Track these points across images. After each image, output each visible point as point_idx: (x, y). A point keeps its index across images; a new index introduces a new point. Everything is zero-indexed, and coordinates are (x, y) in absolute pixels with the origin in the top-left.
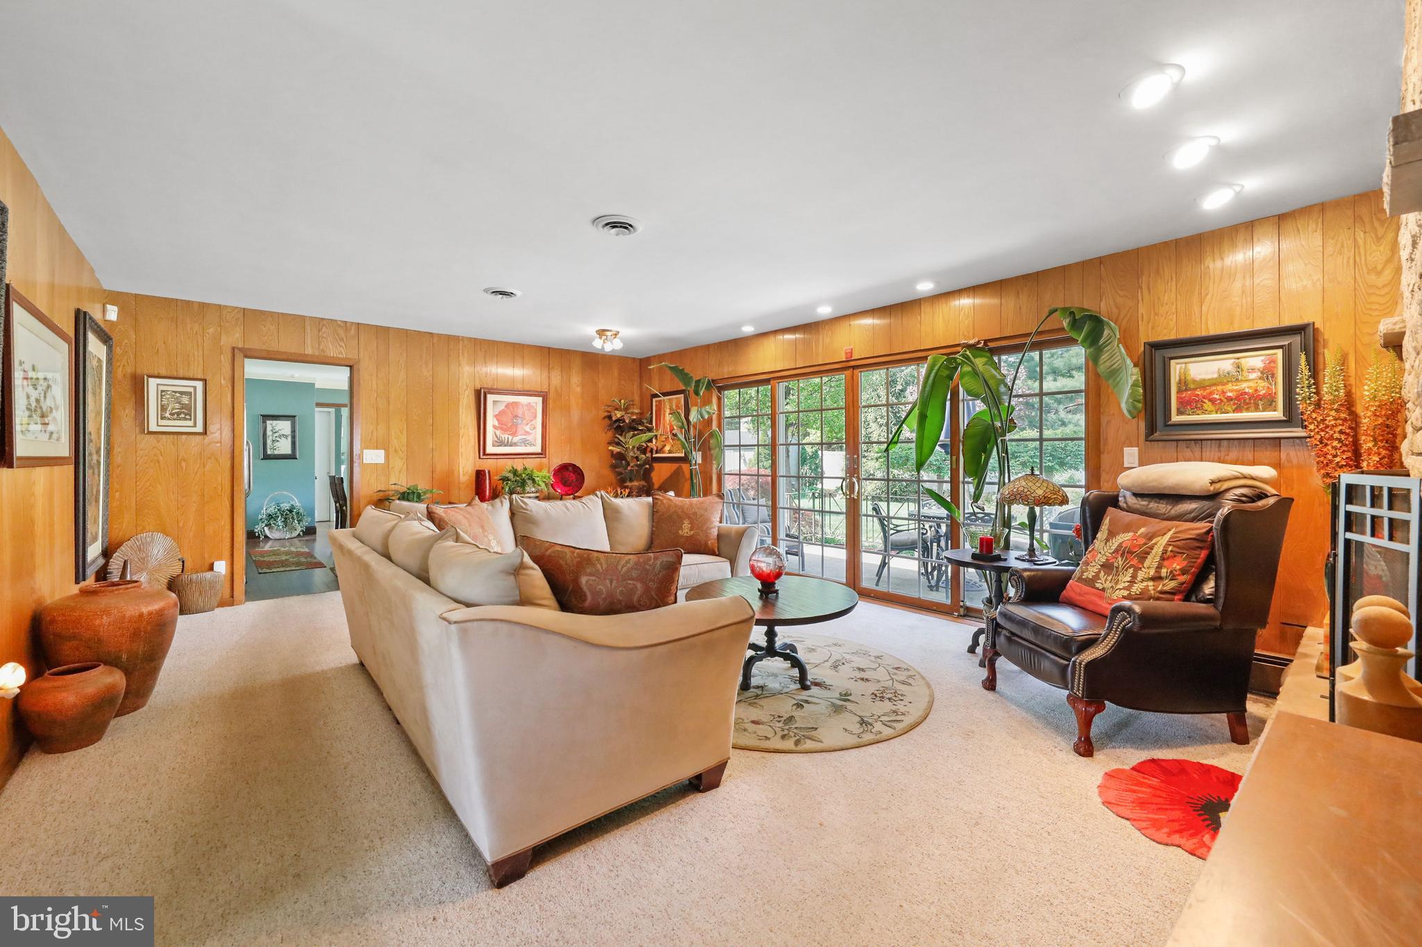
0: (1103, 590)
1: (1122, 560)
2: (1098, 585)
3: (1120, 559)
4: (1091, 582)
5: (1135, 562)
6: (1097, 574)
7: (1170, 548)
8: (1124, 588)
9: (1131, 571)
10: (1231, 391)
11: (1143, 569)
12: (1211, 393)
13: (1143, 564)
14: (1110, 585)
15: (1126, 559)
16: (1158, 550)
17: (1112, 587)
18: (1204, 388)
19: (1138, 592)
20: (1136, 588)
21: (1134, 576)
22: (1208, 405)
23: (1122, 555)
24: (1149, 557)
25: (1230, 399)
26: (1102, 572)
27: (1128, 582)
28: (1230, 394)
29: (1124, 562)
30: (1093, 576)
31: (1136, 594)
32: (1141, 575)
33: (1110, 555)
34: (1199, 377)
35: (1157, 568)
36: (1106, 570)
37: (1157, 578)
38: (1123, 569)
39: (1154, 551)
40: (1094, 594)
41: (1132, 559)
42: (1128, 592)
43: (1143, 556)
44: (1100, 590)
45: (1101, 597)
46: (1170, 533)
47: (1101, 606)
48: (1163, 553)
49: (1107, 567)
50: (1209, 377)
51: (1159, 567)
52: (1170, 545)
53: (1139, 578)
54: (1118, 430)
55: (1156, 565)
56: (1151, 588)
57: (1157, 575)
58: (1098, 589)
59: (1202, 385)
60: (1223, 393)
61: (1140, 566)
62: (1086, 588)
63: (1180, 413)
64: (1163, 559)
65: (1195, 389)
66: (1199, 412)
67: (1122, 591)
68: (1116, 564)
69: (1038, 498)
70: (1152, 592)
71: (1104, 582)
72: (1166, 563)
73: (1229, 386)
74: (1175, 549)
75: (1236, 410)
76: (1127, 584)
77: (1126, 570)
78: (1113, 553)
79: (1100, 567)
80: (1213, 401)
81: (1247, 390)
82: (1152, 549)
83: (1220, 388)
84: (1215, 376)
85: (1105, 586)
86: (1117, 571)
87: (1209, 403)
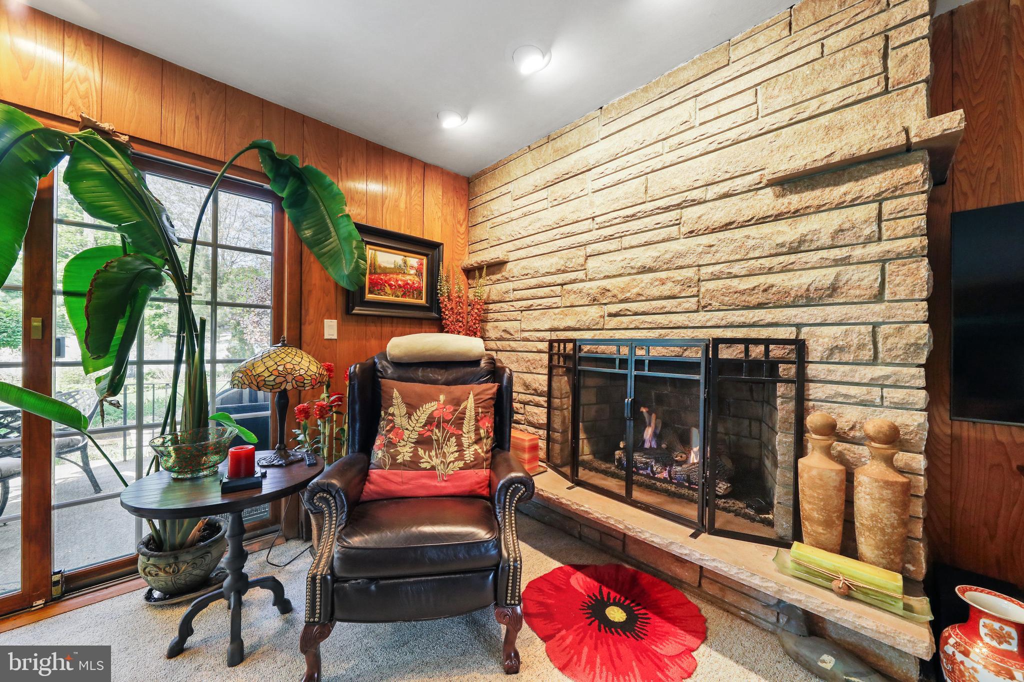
0: (433, 468)
1: (439, 431)
2: (423, 466)
3: (437, 431)
4: (414, 464)
5: (452, 429)
6: (415, 453)
7: (480, 410)
8: (456, 460)
9: (453, 440)
10: (401, 280)
11: (464, 435)
12: (390, 280)
13: (461, 429)
14: (438, 461)
15: (444, 429)
16: (470, 413)
17: (442, 462)
18: (385, 274)
19: (472, 459)
20: (469, 455)
21: (460, 444)
22: (388, 289)
23: (438, 427)
24: (465, 422)
25: (400, 286)
26: (419, 449)
27: (456, 451)
28: (400, 283)
29: (443, 433)
30: (410, 457)
31: (471, 461)
32: (465, 441)
33: (421, 429)
34: (383, 265)
35: (475, 430)
36: (425, 447)
37: (478, 441)
38: (444, 440)
39: (467, 415)
40: (422, 476)
41: (450, 428)
42: (463, 462)
43: (459, 422)
44: (429, 469)
45: (434, 477)
46: (471, 396)
47: (436, 487)
48: (476, 416)
49: (424, 442)
50: (388, 266)
51: (477, 429)
52: (479, 407)
53: (466, 445)
54: (319, 302)
55: (473, 428)
56: (480, 451)
57: (478, 437)
58: (425, 469)
59: (385, 271)
60: (397, 281)
61: (461, 433)
62: (411, 473)
63: (371, 292)
64: (477, 421)
65: (380, 274)
66: (382, 293)
67: (456, 463)
68: (434, 437)
69: (314, 377)
70: (483, 454)
71: (428, 459)
72: (480, 424)
73: (400, 277)
74: (484, 410)
75: (404, 296)
76: (457, 455)
77: (449, 440)
78: (425, 425)
79: (413, 445)
80: (390, 285)
81: (409, 282)
82: (465, 414)
83: (395, 276)
84: (393, 266)
85: (433, 463)
86: (438, 445)
87: (388, 287)
